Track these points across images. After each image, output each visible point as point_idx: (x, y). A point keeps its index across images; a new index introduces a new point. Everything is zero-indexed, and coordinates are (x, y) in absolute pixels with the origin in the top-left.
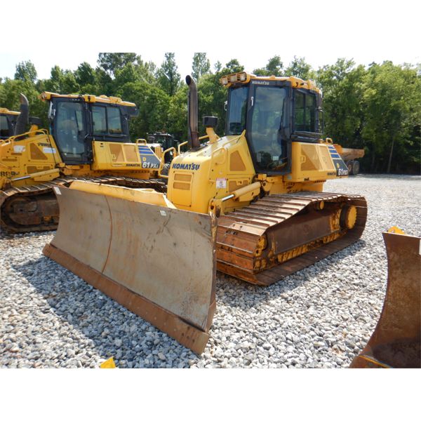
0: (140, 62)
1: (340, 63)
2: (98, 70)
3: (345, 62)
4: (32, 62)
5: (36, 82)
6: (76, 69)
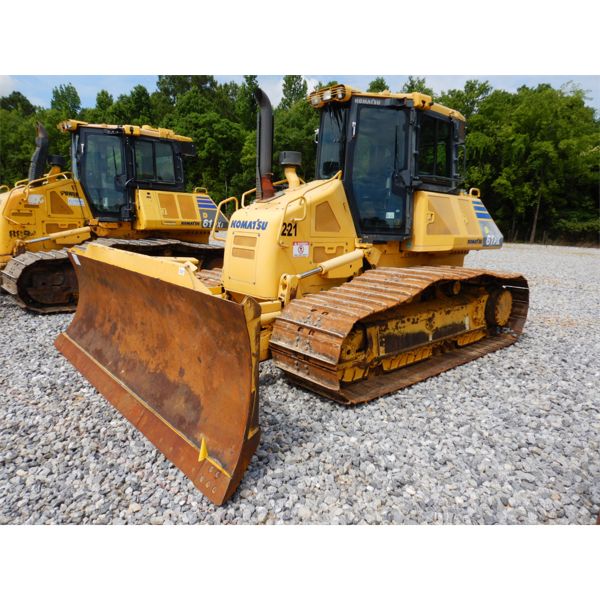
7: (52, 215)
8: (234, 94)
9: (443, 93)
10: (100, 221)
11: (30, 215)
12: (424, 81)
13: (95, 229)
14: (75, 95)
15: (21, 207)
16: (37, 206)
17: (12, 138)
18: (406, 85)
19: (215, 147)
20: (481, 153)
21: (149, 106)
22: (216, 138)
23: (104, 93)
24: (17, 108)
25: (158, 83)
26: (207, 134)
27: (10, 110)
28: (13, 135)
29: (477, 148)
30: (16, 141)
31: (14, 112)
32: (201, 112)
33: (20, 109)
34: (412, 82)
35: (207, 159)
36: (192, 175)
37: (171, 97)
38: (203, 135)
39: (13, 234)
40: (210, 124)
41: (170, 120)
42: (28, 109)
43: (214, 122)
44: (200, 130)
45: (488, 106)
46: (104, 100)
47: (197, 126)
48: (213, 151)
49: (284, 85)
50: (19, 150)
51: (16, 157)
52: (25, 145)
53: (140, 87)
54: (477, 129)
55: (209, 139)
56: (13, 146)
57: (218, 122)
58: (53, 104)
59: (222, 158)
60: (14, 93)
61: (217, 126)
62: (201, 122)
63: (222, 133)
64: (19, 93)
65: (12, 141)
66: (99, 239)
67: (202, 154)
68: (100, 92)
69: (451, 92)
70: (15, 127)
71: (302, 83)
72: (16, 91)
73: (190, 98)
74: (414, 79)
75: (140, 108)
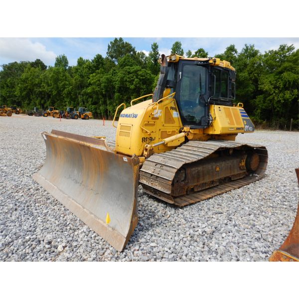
0: (135, 52)
1: (282, 48)
2: (107, 59)
3: (286, 48)
4: (65, 55)
5: (67, 68)
6: (93, 59)
7: (165, 125)
8: (142, 57)
9: (266, 52)
10: (190, 129)
11: (153, 125)
12: (253, 46)
13: (188, 135)
14: (66, 60)
15: (150, 119)
16: (157, 118)
17: (37, 81)
18: (244, 49)
19: (139, 83)
20: (292, 83)
21: (103, 64)
22: (140, 79)
23: (81, 59)
24: (38, 67)
25: (107, 53)
26: (135, 77)
27: (35, 68)
28: (37, 79)
29: (289, 81)
30: (39, 83)
31: (37, 69)
32: (131, 66)
33: (40, 67)
34: (247, 47)
35: (134, 89)
36: (125, 97)
37: (114, 59)
38: (133, 77)
39: (144, 140)
40: (136, 72)
41: (114, 70)
42: (43, 67)
43: (138, 71)
44: (131, 75)
45: (295, 58)
46: (81, 62)
47: (129, 73)
48: (138, 85)
49: (172, 52)
50: (40, 87)
51: (38, 90)
52: (43, 84)
53: (99, 55)
54: (289, 70)
55: (136, 79)
56: (37, 85)
57: (140, 70)
58: (56, 64)
59: (142, 89)
60: (37, 60)
61: (140, 73)
62: (132, 71)
63: (142, 76)
64: (39, 60)
65: (37, 82)
66: (190, 142)
67: (132, 87)
68: (79, 58)
69: (270, 52)
70: (38, 76)
71: (181, 50)
72: (38, 59)
73: (125, 59)
74: (248, 45)
75: (99, 65)
